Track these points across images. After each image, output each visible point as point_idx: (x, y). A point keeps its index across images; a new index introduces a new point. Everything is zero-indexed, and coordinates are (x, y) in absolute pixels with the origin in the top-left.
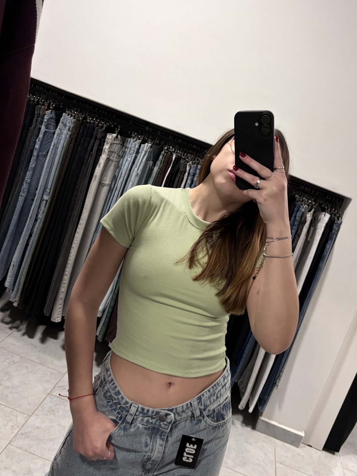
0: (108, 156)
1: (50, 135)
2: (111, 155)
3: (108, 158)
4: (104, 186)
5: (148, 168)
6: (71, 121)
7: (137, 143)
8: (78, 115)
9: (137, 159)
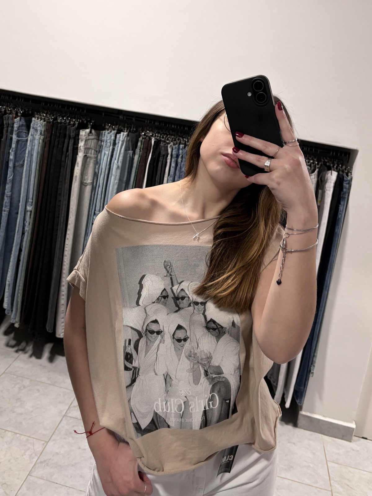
0: (84, 153)
1: (23, 144)
2: (88, 152)
3: (85, 156)
4: (87, 185)
5: (128, 159)
6: (42, 124)
8: (47, 117)
9: (115, 152)
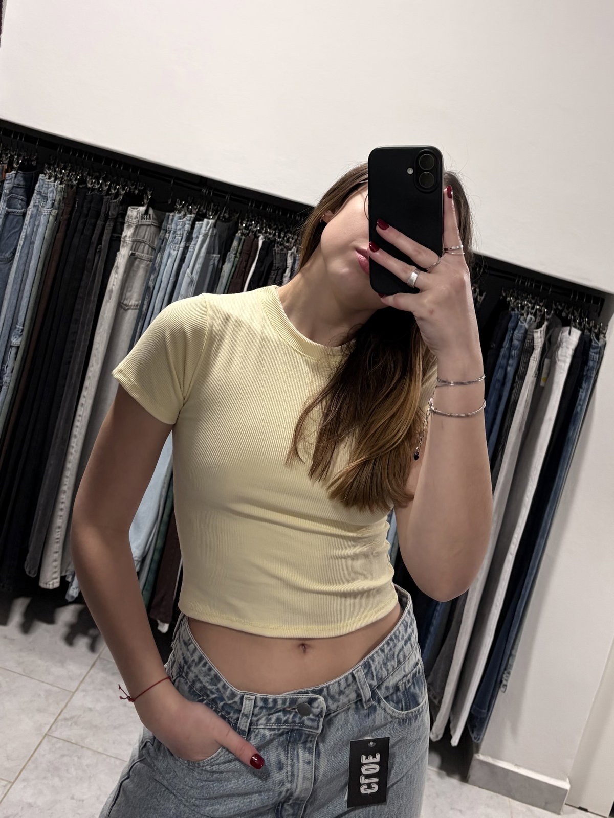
0: (131, 250)
1: (16, 220)
2: (138, 248)
3: (132, 254)
4: (128, 309)
5: (211, 267)
6: (57, 188)
7: (187, 220)
8: (68, 176)
9: (188, 253)
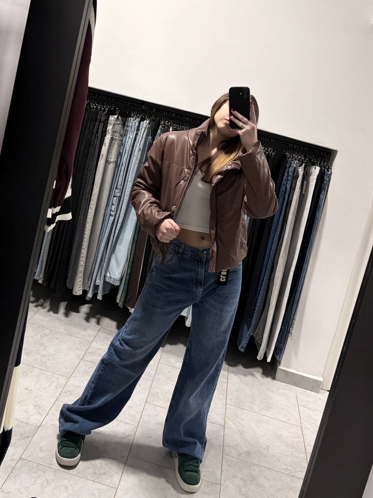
2: (114, 135)
3: (112, 138)
7: (137, 121)
9: (138, 136)
